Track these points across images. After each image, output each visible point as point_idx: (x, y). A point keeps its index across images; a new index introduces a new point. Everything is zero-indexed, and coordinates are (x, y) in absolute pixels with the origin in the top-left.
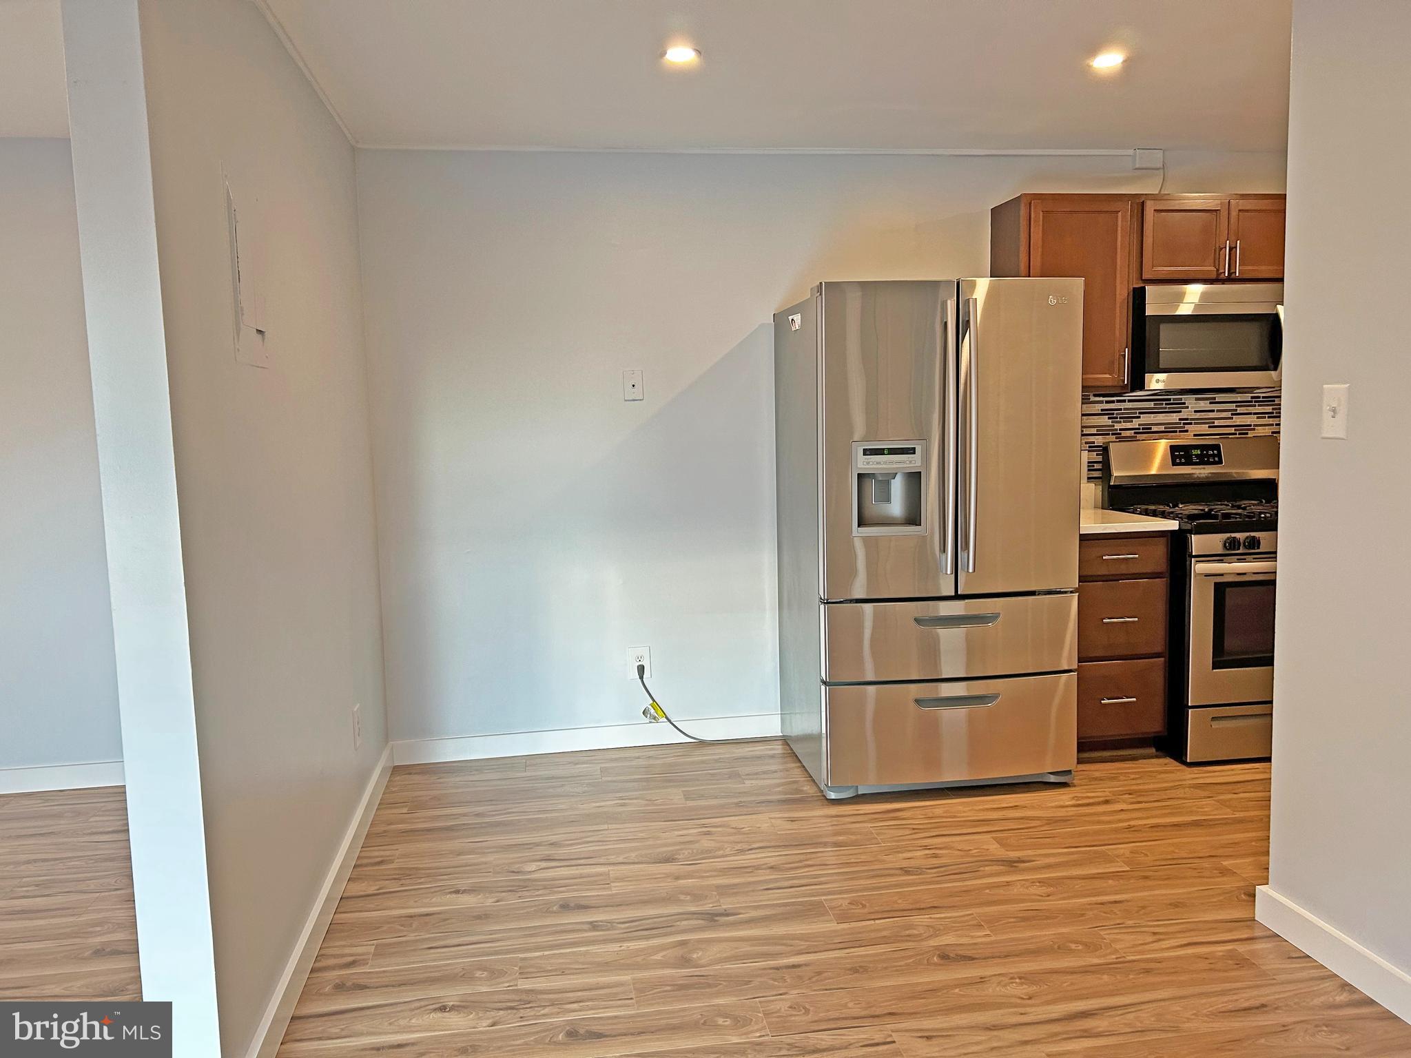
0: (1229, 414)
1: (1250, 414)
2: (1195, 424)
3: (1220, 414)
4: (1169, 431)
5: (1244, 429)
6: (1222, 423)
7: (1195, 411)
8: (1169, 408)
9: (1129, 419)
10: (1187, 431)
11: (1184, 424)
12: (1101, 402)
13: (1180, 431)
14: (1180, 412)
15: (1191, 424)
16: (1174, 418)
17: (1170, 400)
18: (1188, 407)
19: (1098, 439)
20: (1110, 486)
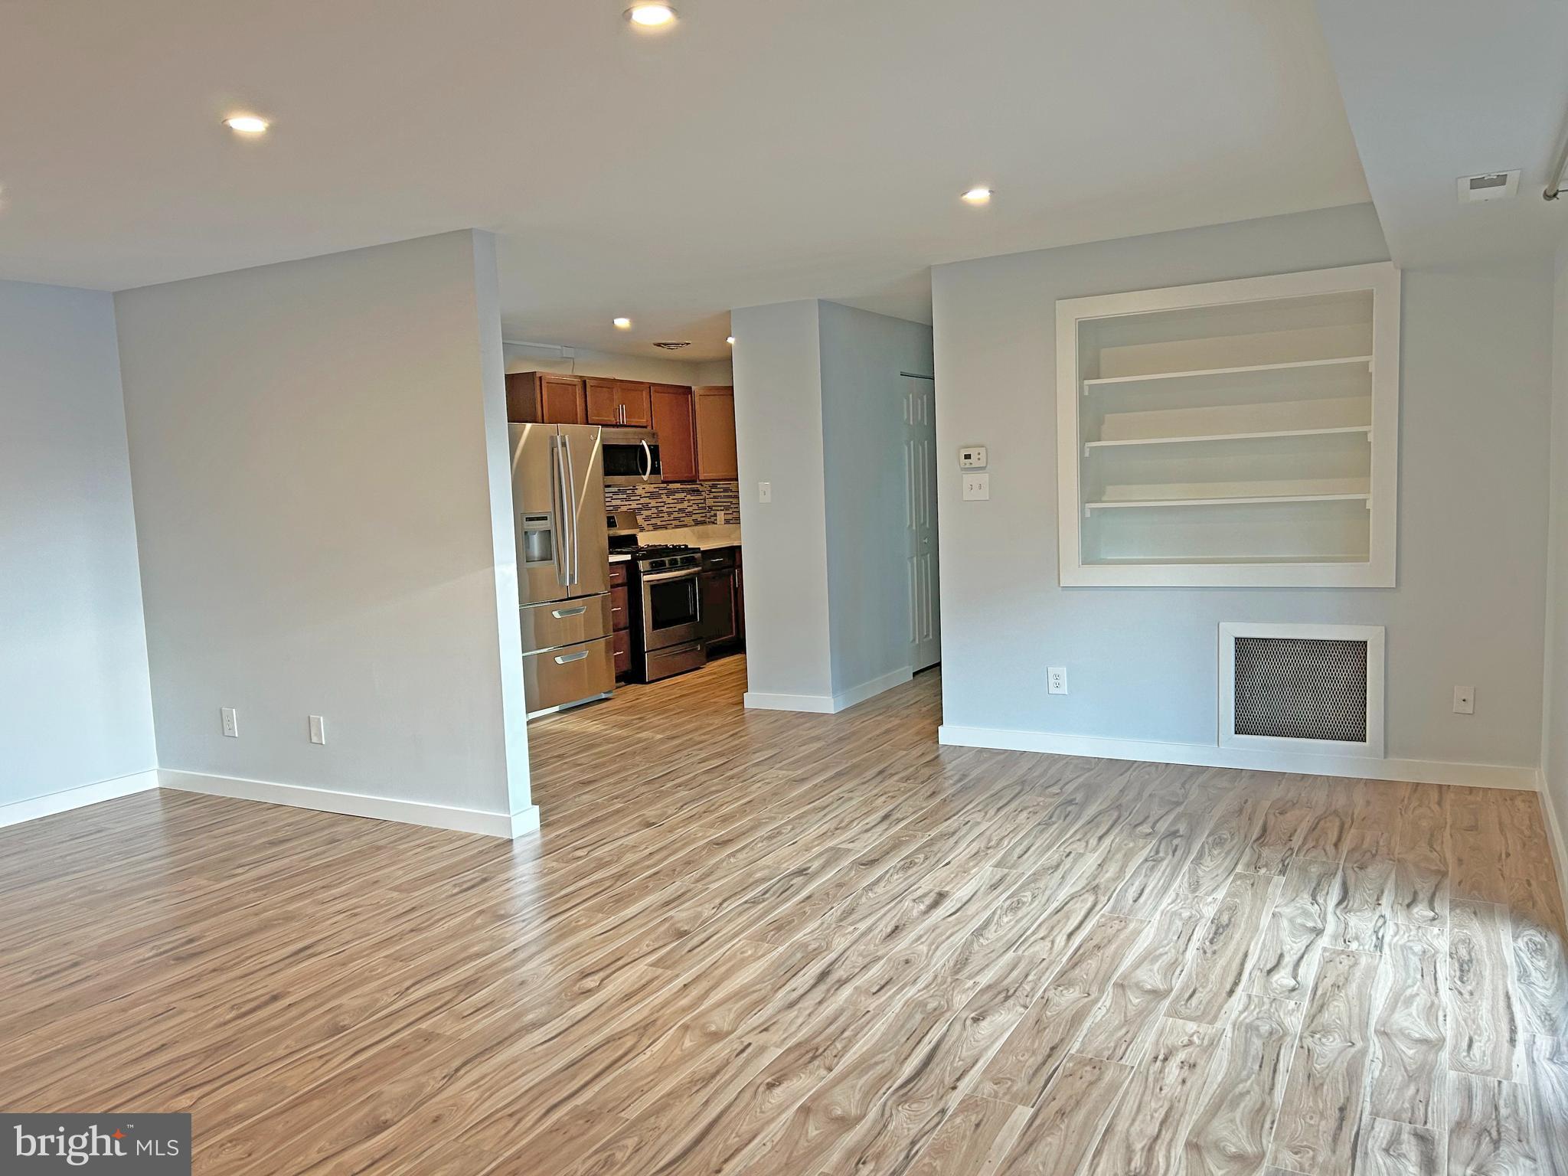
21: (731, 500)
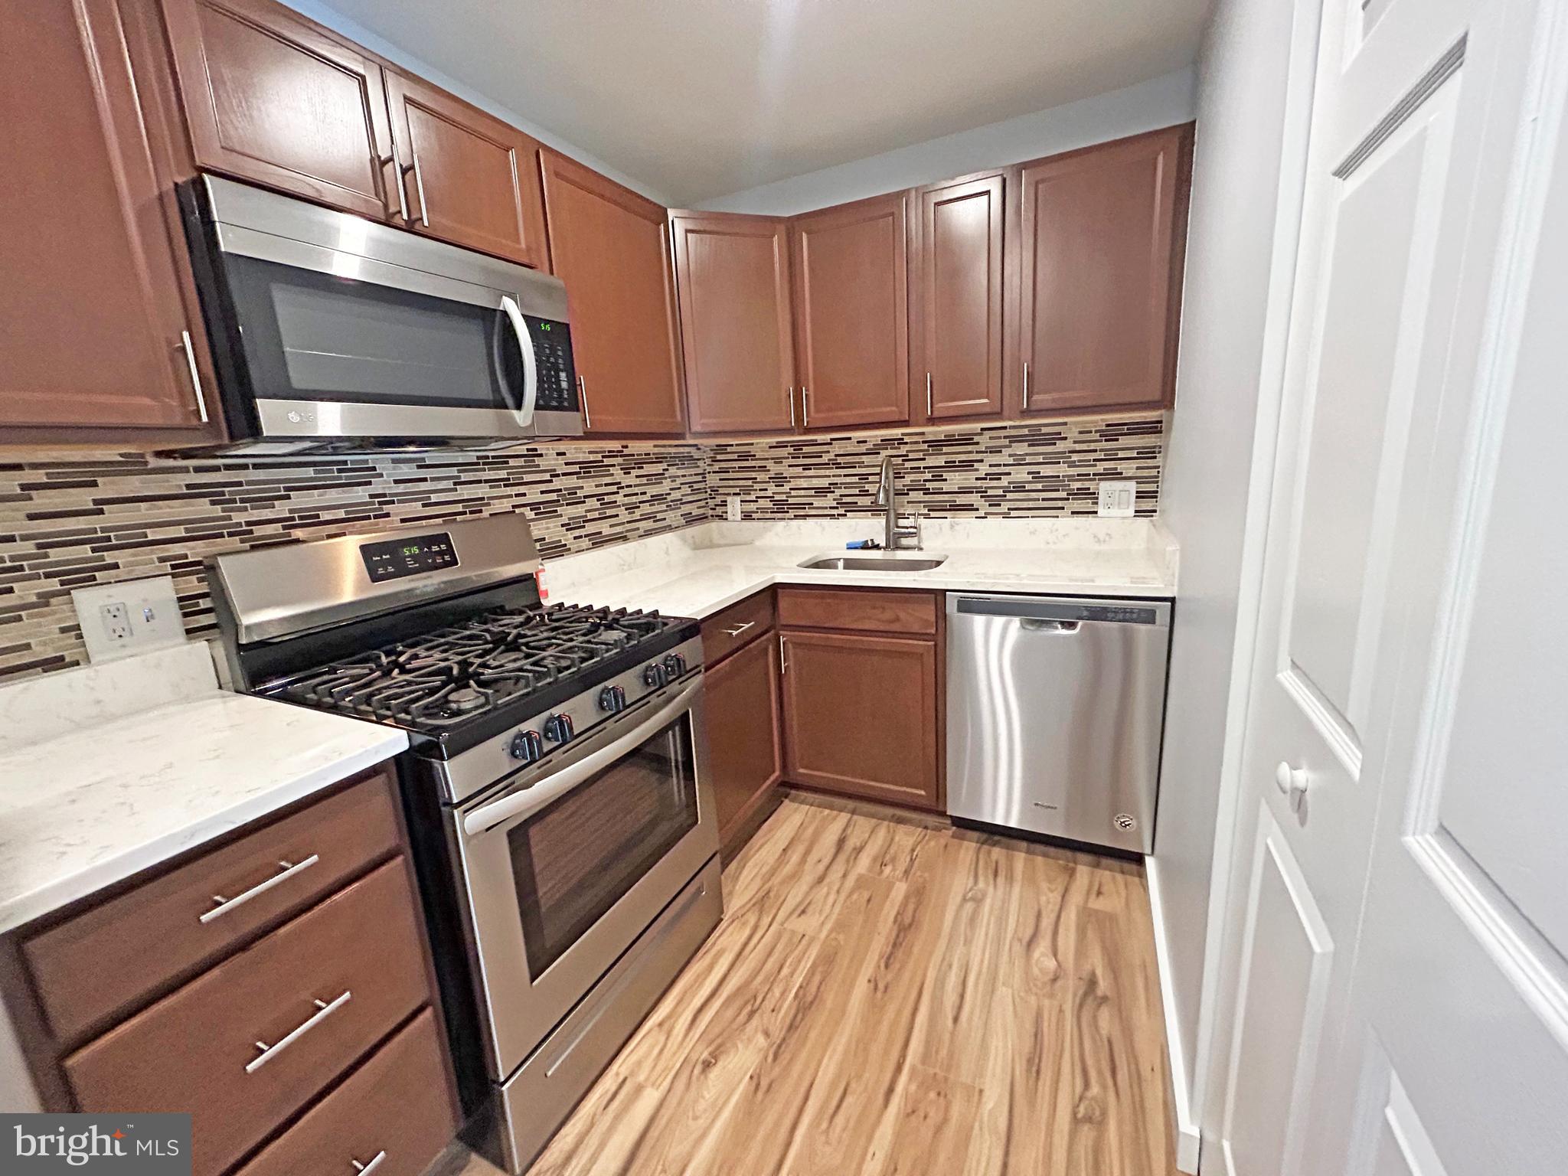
0: (449, 484)
1: (480, 482)
2: (400, 501)
3: (438, 487)
4: (354, 518)
5: (475, 505)
6: (443, 497)
7: (396, 482)
8: (347, 478)
9: (268, 501)
10: (387, 515)
11: (380, 503)
12: (186, 470)
13: (376, 517)
14: (370, 483)
15: (393, 502)
16: (361, 494)
17: (345, 462)
18: (381, 475)
19: (193, 548)
20: (240, 647)
21: (754, 475)
